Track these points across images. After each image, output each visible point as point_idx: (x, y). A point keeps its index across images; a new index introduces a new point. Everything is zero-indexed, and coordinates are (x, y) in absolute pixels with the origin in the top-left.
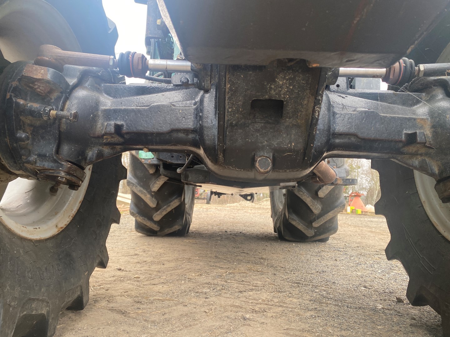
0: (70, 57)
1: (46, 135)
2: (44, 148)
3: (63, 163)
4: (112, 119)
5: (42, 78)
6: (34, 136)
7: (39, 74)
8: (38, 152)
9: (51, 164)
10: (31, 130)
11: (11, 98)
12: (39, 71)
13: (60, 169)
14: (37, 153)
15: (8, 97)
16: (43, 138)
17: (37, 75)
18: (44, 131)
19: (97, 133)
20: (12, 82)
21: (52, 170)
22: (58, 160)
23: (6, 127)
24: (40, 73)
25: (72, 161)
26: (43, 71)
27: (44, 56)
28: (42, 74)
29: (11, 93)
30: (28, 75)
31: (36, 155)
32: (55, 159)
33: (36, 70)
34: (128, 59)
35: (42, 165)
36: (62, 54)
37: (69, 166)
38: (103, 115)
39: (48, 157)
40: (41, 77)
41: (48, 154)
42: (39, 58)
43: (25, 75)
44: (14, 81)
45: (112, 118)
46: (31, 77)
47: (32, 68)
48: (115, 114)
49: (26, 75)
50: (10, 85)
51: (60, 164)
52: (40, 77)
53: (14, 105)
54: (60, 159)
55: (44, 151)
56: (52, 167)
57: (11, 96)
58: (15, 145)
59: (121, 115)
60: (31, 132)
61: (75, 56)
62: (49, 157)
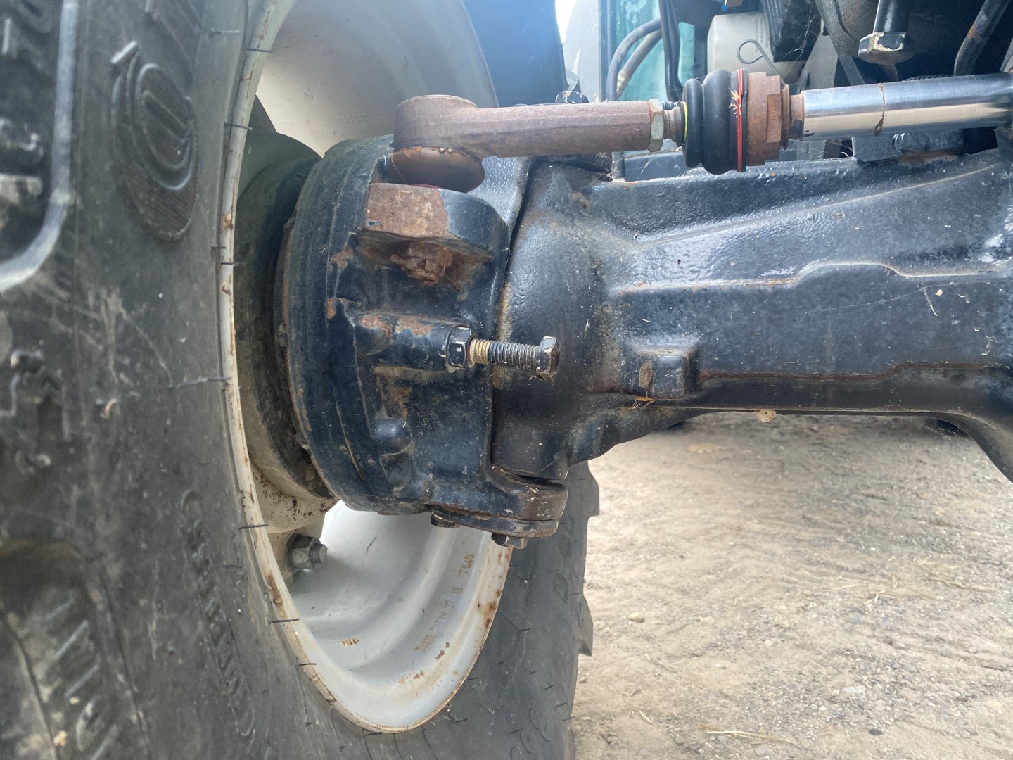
0: (510, 133)
1: (453, 408)
2: (449, 448)
3: (515, 492)
4: (656, 330)
5: (431, 234)
6: (417, 410)
7: (419, 220)
8: (434, 462)
9: (477, 497)
10: (405, 396)
11: (340, 317)
12: (417, 209)
13: (508, 511)
14: (430, 464)
15: (331, 313)
16: (443, 416)
17: (413, 223)
18: (446, 397)
19: (606, 378)
20: (332, 254)
21: (482, 515)
22: (497, 486)
23: (339, 412)
24: (419, 214)
25: (535, 474)
26: (428, 205)
27: (423, 146)
28: (428, 218)
29: (339, 296)
30: (385, 229)
31: (430, 470)
32: (490, 483)
33: (406, 205)
34: (726, 111)
35: (449, 499)
36: (480, 125)
37: (532, 499)
38: (623, 316)
39: (466, 476)
40: (427, 229)
41: (466, 467)
42: (407, 153)
43: (372, 228)
44: (339, 250)
45: (657, 326)
46: (393, 234)
47: (393, 199)
48: (666, 311)
49: (378, 229)
50: (330, 269)
51: (506, 495)
52: (424, 233)
53: (355, 342)
54: (503, 482)
55: (453, 459)
56: (481, 506)
57: (339, 307)
58: (371, 461)
59: (690, 316)
60: (407, 401)
61: (528, 128)
62: (471, 477)
